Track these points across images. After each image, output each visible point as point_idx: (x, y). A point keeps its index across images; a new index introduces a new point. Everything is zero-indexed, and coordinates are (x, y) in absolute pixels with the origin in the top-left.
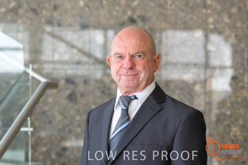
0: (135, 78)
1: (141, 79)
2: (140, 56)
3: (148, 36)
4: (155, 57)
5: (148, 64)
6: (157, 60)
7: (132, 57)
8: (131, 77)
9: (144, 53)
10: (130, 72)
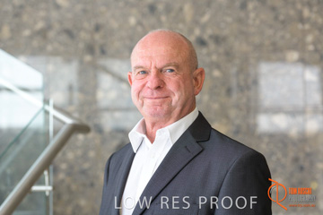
0: (164, 102)
1: (173, 103)
2: (172, 71)
3: (185, 42)
4: (197, 71)
5: (184, 83)
6: (199, 78)
7: (160, 71)
8: (157, 101)
9: (177, 66)
10: (156, 94)
